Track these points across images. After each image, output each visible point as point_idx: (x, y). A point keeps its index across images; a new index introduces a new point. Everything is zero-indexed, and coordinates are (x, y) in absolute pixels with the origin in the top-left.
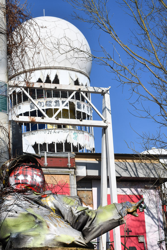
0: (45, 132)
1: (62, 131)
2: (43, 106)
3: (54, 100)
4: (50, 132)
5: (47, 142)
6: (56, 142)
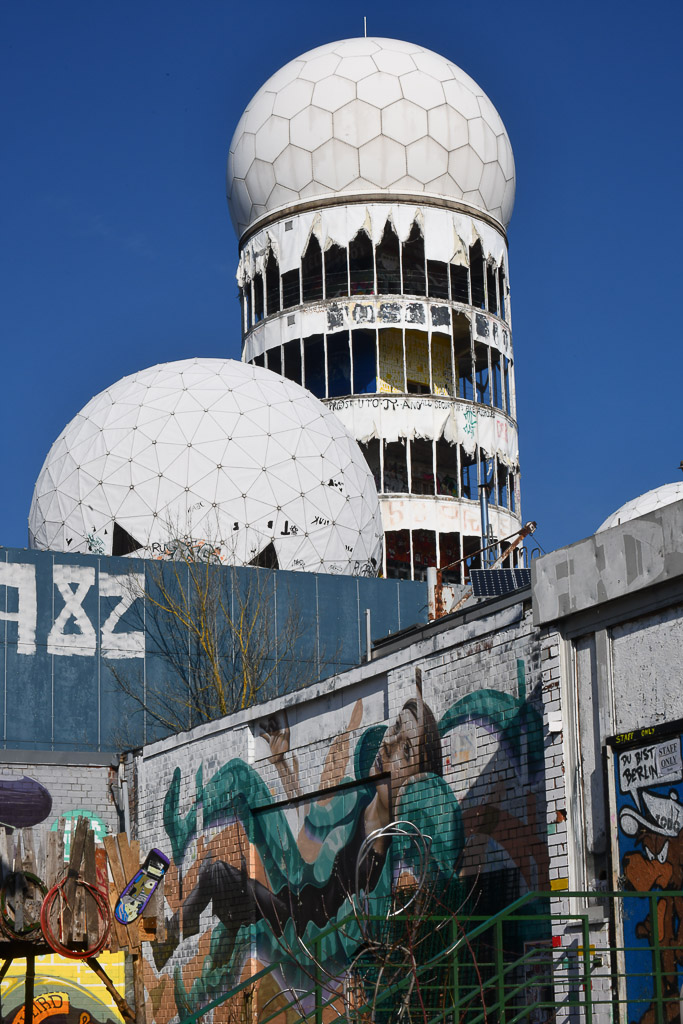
0: (375, 403)
1: (431, 403)
2: (372, 318)
3: (408, 302)
4: (391, 405)
5: (380, 437)
6: (410, 437)
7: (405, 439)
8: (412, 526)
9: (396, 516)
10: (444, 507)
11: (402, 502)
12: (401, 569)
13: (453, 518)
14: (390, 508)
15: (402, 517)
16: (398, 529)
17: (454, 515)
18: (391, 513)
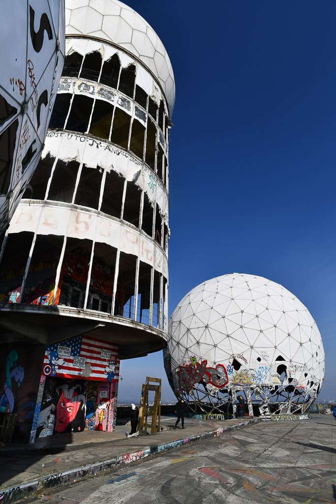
0: (83, 139)
3: (121, 95)
4: (95, 144)
5: (82, 161)
6: (108, 169)
7: (103, 170)
8: (96, 238)
9: (82, 226)
10: (127, 232)
11: (90, 216)
12: (76, 288)
13: (133, 243)
14: (77, 218)
15: (87, 227)
16: (81, 237)
17: (135, 241)
18: (77, 222)
